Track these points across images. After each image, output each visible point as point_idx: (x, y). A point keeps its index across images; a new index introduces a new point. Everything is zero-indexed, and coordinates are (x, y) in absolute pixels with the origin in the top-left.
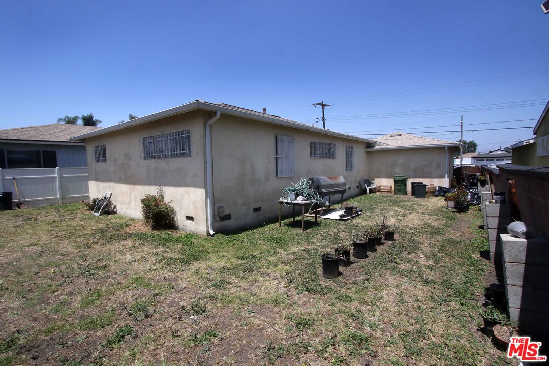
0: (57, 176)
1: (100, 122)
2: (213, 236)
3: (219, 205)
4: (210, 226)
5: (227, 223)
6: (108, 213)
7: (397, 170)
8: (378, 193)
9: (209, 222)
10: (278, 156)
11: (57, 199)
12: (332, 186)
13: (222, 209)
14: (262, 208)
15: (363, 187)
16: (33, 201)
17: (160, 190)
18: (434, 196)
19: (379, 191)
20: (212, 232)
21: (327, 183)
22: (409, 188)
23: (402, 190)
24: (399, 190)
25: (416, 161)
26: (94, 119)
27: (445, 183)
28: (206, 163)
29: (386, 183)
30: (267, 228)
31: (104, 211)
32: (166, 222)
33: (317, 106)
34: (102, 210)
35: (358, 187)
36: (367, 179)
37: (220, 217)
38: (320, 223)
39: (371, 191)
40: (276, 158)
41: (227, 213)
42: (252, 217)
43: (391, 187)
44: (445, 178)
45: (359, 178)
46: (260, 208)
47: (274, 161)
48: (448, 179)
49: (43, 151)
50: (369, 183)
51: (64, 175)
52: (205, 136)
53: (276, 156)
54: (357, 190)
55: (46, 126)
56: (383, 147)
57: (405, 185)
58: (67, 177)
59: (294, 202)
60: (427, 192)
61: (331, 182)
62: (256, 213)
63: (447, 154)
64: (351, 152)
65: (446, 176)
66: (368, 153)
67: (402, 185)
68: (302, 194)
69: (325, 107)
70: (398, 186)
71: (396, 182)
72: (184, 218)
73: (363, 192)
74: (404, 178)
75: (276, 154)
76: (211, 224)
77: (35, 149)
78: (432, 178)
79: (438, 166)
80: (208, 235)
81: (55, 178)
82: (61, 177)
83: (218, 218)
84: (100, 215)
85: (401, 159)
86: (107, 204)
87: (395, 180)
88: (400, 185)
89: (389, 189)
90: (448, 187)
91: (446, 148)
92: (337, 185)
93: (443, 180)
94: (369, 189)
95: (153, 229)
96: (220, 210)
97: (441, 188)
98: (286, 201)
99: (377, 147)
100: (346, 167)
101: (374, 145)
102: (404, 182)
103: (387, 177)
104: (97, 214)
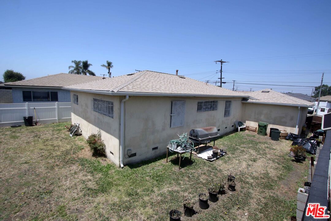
0: (56, 107)
1: (91, 65)
2: (122, 168)
3: (128, 149)
4: (121, 161)
5: (133, 159)
6: (77, 135)
7: (262, 117)
8: (247, 131)
9: (121, 160)
10: (172, 115)
11: (56, 119)
12: (207, 135)
13: (130, 151)
14: (158, 148)
15: (237, 126)
16: (44, 121)
17: (100, 132)
18: (285, 139)
19: (247, 129)
20: (122, 166)
21: (203, 134)
22: (268, 131)
23: (263, 132)
24: (261, 132)
25: (275, 113)
26: (88, 63)
27: (295, 131)
28: (121, 124)
29: (253, 125)
30: (158, 163)
31: (75, 134)
32: (100, 152)
33: (218, 62)
34: (74, 133)
35: (233, 126)
36: (240, 121)
37: (129, 156)
38: (193, 162)
39: (242, 130)
40: (171, 116)
41: (133, 152)
42: (151, 154)
43: (256, 128)
44: (296, 127)
45: (235, 120)
46: (157, 147)
47: (169, 118)
48: (298, 129)
49: (51, 92)
50: (241, 124)
51: (60, 107)
52: (120, 109)
53: (171, 115)
54: (232, 129)
55: (55, 75)
56: (254, 101)
57: (266, 129)
58: (62, 108)
59: (175, 150)
60: (280, 136)
61: (206, 132)
62: (154, 150)
63: (299, 111)
64: (230, 105)
65: (297, 126)
66: (243, 103)
67: (264, 129)
68: (181, 146)
69: (224, 63)
70: (261, 129)
71: (259, 126)
72: (109, 152)
73: (236, 130)
74: (266, 124)
75: (171, 114)
76: (122, 160)
77: (47, 91)
78: (286, 126)
79: (292, 119)
80: (120, 167)
81: (55, 108)
82: (58, 108)
83: (127, 156)
84: (73, 136)
85: (265, 110)
86: (77, 130)
87: (259, 124)
88: (262, 129)
89: (254, 130)
90: (297, 134)
91: (299, 108)
92: (211, 134)
93: (294, 129)
94: (240, 129)
95: (92, 156)
96: (128, 152)
97: (292, 134)
98: (171, 149)
99: (250, 101)
100: (225, 115)
101: (248, 99)
102: (265, 127)
103: (255, 121)
104: (71, 135)
